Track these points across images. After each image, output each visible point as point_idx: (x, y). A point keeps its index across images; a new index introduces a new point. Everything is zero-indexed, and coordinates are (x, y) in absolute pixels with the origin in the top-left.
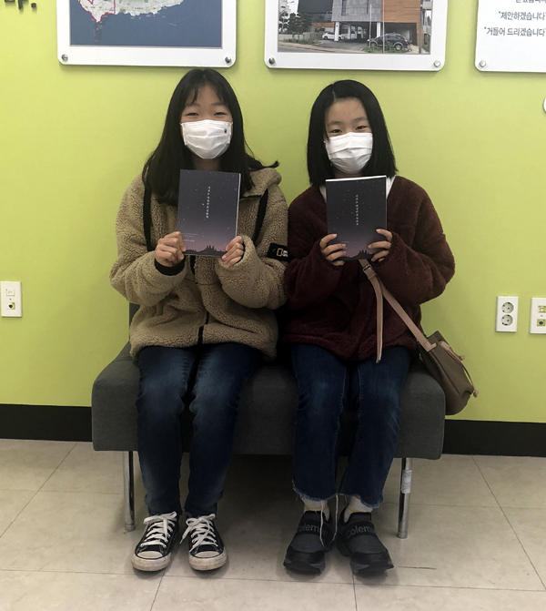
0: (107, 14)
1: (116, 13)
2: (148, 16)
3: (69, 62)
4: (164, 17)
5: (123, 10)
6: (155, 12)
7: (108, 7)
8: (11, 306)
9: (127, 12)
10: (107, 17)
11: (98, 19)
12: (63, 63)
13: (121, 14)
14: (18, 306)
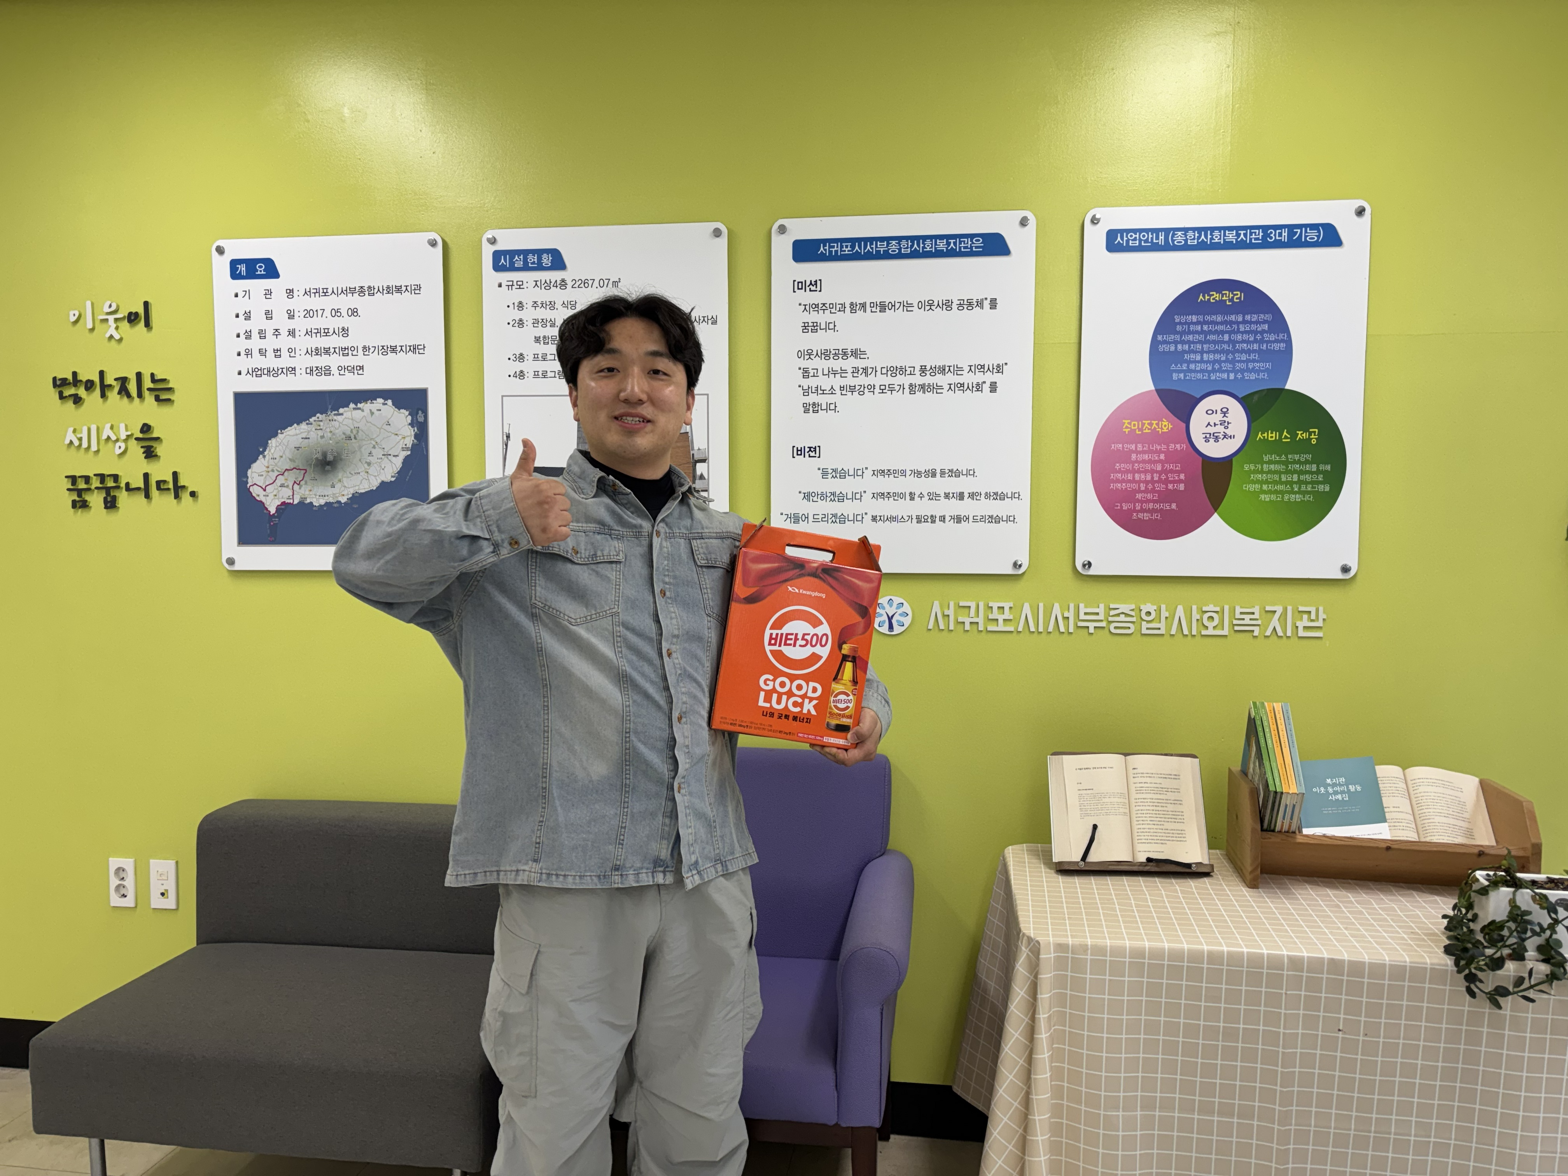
0: (283, 503)
1: (296, 502)
2: (336, 505)
3: (237, 567)
4: (355, 506)
5: (304, 499)
6: (343, 500)
7: (285, 495)
8: (163, 894)
9: (308, 501)
10: (284, 507)
11: (273, 510)
12: (229, 569)
13: (301, 503)
14: (172, 894)
